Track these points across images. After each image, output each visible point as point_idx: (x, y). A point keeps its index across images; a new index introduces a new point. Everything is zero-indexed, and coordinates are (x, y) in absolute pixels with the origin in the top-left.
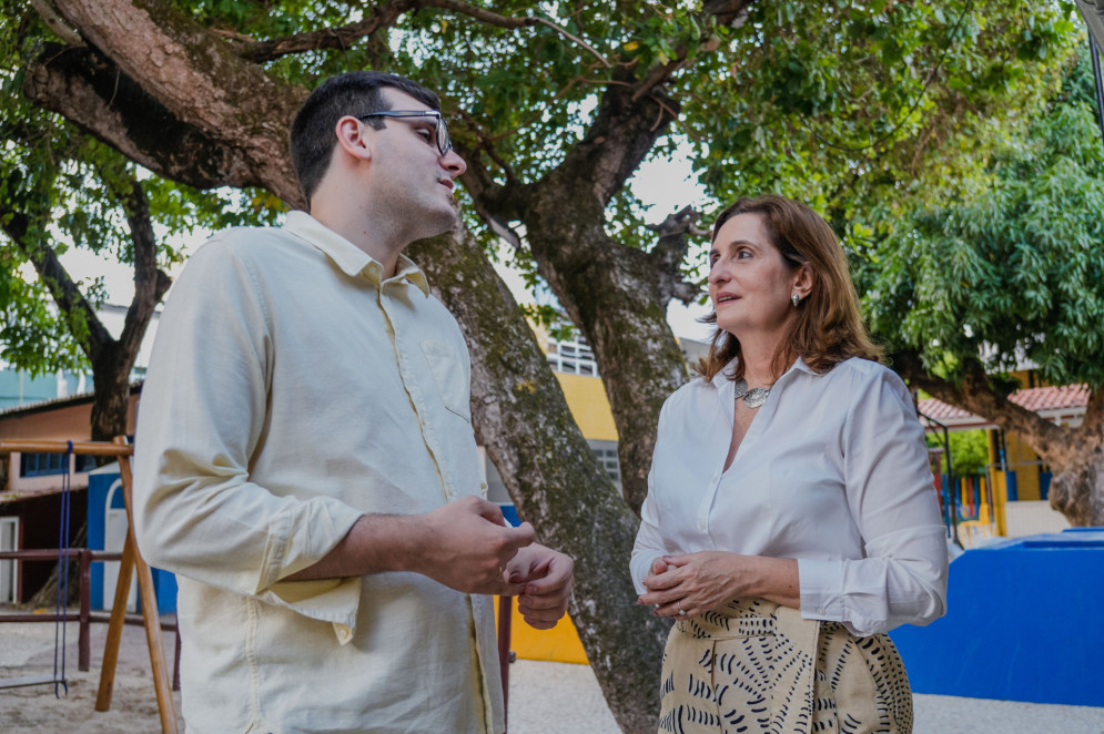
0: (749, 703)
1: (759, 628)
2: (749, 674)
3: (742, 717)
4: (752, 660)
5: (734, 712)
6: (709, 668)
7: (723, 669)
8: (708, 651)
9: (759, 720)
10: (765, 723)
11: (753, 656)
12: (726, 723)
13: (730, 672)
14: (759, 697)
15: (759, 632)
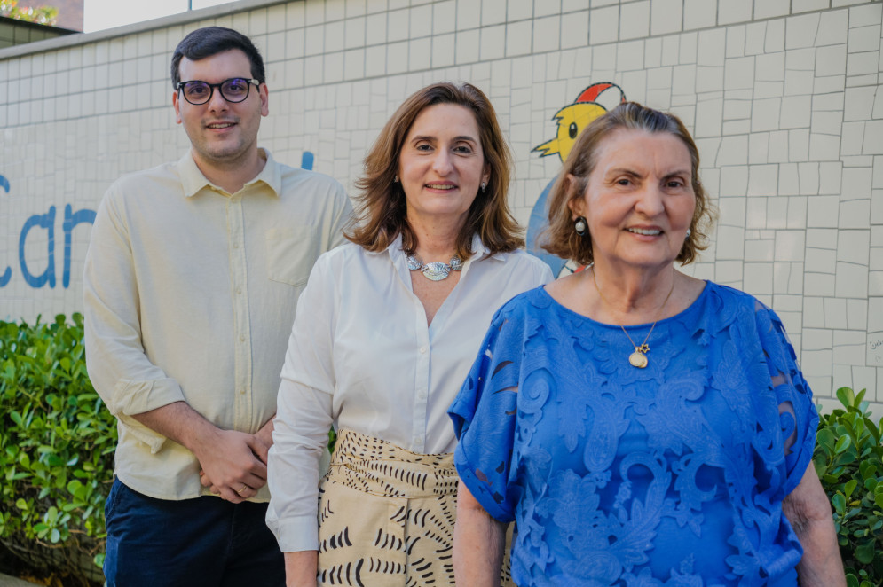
0: (438, 551)
1: (451, 488)
2: (441, 527)
3: (429, 564)
4: (445, 513)
5: (423, 560)
6: (403, 523)
7: (416, 523)
8: (403, 508)
9: (446, 566)
10: (450, 568)
11: (447, 510)
12: (412, 571)
13: (423, 525)
14: (448, 546)
15: (451, 491)
